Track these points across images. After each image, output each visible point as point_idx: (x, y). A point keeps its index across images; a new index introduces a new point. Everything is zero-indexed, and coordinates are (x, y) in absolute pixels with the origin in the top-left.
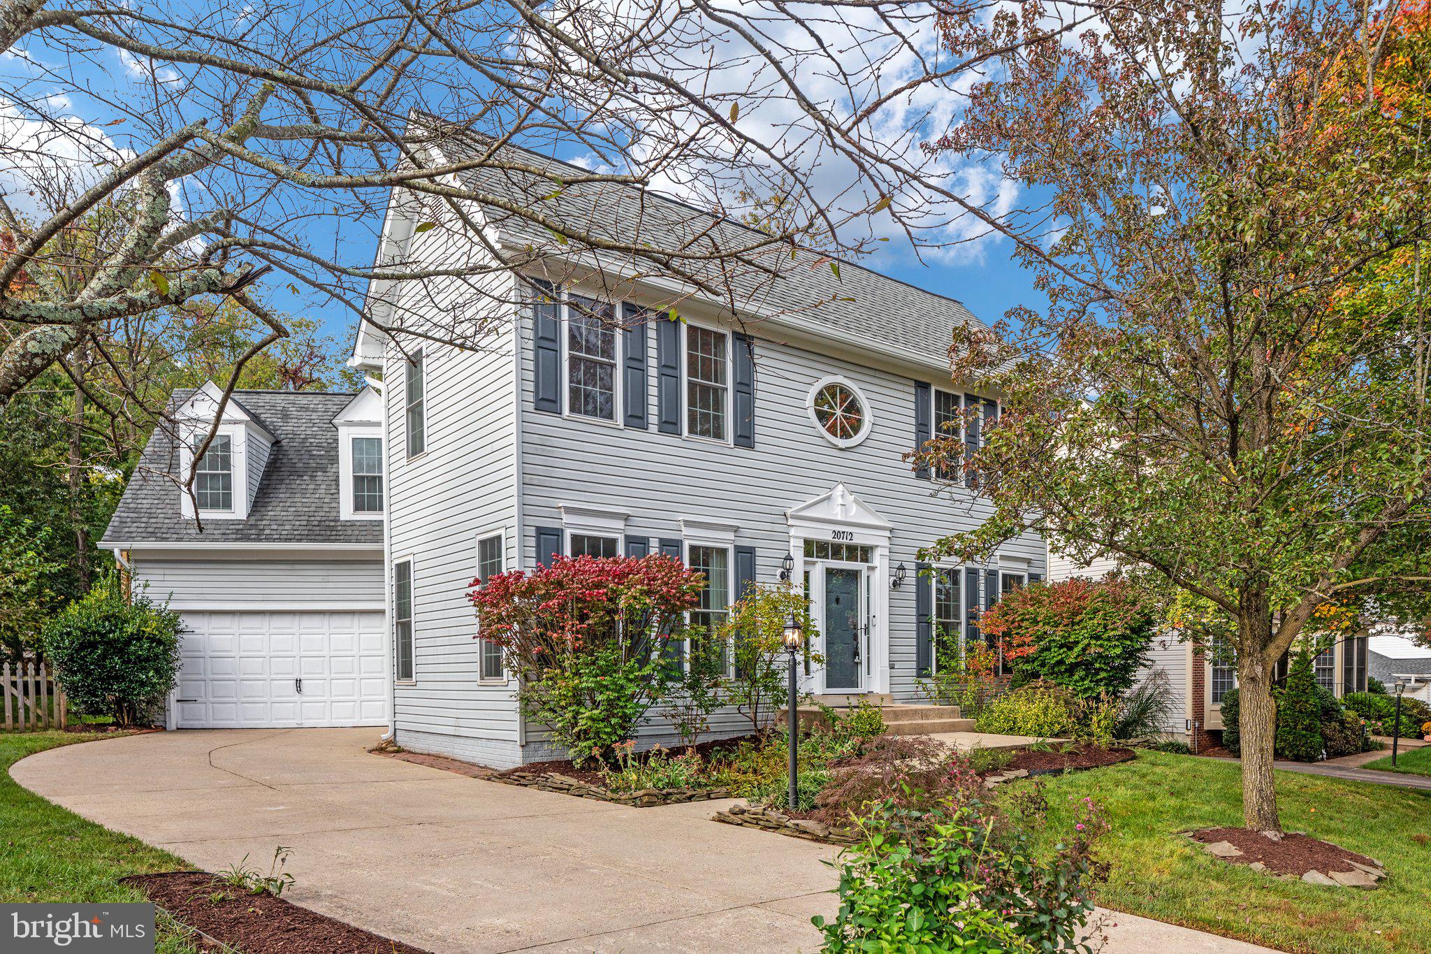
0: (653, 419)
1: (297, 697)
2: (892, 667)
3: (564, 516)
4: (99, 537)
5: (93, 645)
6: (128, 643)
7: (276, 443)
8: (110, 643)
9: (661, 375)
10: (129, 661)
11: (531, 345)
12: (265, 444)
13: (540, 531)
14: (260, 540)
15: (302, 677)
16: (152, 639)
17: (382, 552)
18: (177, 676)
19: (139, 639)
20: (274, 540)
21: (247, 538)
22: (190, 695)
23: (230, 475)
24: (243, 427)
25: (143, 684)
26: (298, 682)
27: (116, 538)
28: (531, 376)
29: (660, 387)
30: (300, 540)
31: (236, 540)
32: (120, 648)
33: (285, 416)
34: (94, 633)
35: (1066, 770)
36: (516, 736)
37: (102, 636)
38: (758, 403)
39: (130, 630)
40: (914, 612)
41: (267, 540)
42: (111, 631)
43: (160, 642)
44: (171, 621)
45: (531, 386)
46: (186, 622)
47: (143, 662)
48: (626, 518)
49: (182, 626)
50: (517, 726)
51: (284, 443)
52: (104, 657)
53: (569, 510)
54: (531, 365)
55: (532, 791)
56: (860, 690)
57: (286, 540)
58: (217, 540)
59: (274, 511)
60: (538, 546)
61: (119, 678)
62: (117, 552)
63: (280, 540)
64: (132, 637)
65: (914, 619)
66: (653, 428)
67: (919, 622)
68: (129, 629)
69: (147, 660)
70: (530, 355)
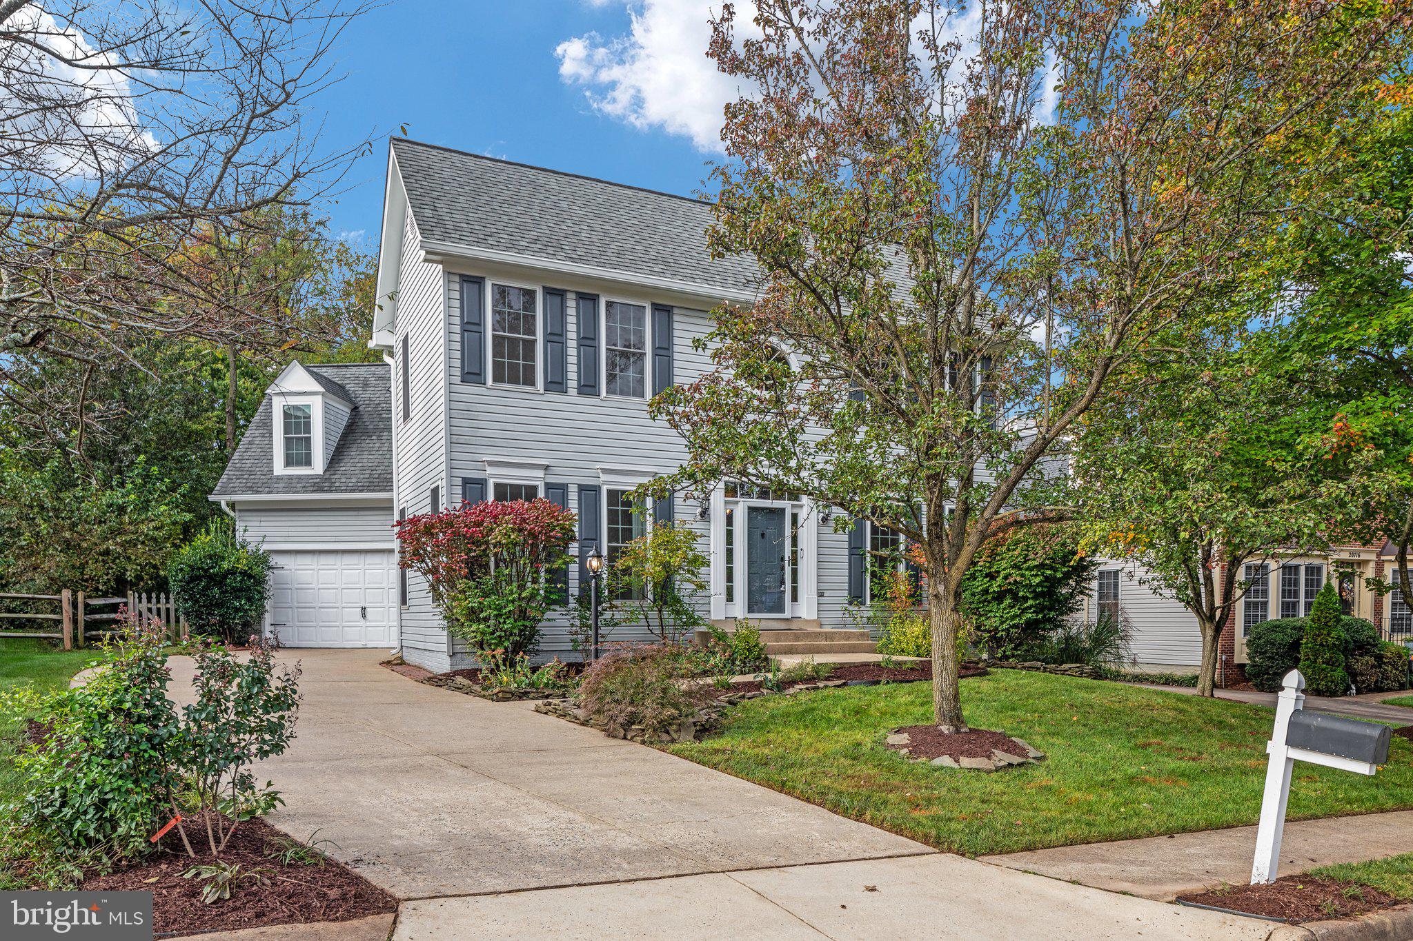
0: (572, 384)
1: (362, 622)
2: (821, 595)
3: (488, 468)
4: (211, 491)
5: (199, 578)
6: (225, 577)
7: (355, 409)
8: (211, 578)
9: (580, 345)
10: (226, 592)
11: (457, 329)
12: (344, 410)
13: (466, 481)
14: (331, 491)
15: (367, 605)
16: (243, 573)
17: (391, 500)
18: (268, 605)
19: (234, 574)
20: (342, 491)
21: (321, 490)
22: (282, 620)
23: (309, 438)
24: (320, 397)
25: (237, 610)
26: (364, 609)
27: (223, 493)
28: (458, 355)
29: (579, 356)
30: (361, 491)
31: (313, 491)
32: (218, 580)
33: (366, 385)
34: (199, 569)
35: (884, 681)
36: (444, 648)
37: (206, 571)
38: (676, 364)
39: (226, 567)
40: (846, 545)
41: (336, 491)
42: (212, 567)
43: (250, 576)
44: (263, 560)
45: (458, 363)
46: (275, 560)
47: (237, 592)
48: (547, 468)
49: (272, 563)
50: (445, 639)
51: (361, 409)
52: (207, 588)
53: (491, 463)
54: (458, 346)
55: (443, 691)
56: (787, 615)
57: (351, 491)
58: (298, 492)
59: (345, 467)
60: (464, 493)
61: (220, 605)
62: (223, 504)
63: (346, 491)
64: (228, 572)
65: (846, 552)
66: (573, 392)
67: (851, 555)
68: (225, 565)
69: (240, 590)
70: (457, 337)
